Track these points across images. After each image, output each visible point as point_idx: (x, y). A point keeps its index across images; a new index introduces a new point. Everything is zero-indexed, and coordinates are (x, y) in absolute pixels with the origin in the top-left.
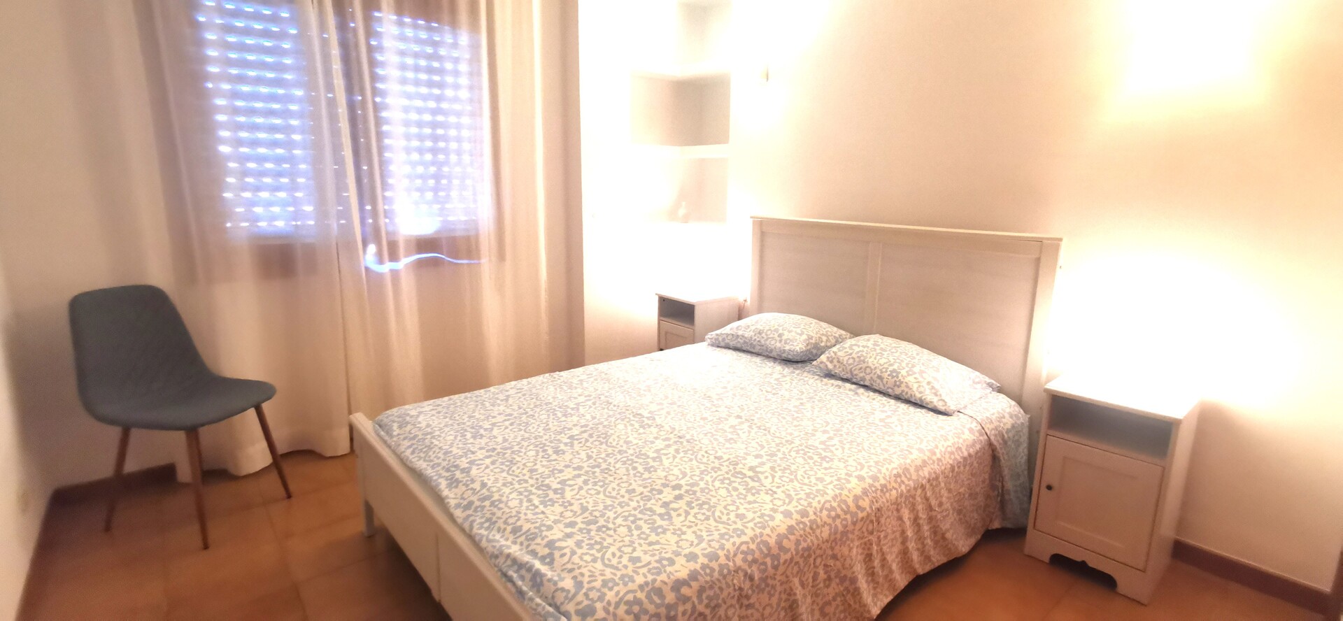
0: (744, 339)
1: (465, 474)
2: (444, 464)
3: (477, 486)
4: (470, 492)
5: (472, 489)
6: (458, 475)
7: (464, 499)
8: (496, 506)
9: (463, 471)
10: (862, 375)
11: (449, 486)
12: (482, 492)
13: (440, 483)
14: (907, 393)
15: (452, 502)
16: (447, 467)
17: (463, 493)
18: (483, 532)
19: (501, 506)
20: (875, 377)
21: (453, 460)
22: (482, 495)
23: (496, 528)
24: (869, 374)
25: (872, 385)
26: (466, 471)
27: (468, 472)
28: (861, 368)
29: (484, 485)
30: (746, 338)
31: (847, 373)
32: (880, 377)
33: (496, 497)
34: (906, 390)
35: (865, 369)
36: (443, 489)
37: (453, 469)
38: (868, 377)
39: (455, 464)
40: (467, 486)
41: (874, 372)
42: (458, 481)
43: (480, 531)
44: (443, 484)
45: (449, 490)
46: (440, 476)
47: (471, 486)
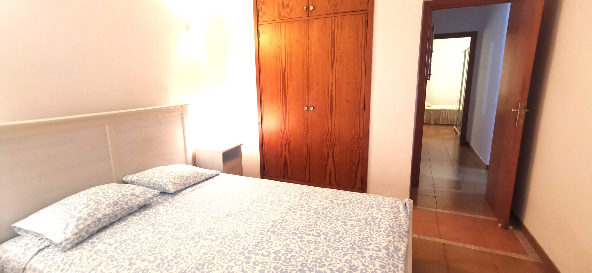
0: (108, 216)
1: (389, 247)
2: (391, 262)
3: (391, 238)
4: (396, 239)
5: (394, 239)
6: (392, 249)
7: (399, 240)
8: (394, 227)
9: (388, 249)
10: (188, 182)
11: (400, 250)
12: (391, 234)
13: (402, 254)
14: (207, 176)
15: (405, 244)
16: (392, 259)
17: (398, 242)
18: (405, 226)
19: (391, 225)
20: (193, 179)
21: (385, 259)
22: (393, 234)
23: (400, 224)
24: (190, 179)
25: (194, 182)
26: (387, 248)
27: (387, 246)
28: (185, 180)
29: (388, 236)
30: (109, 215)
31: (182, 186)
32: (195, 177)
33: (389, 229)
34: (206, 175)
35: (187, 179)
36: (403, 251)
37: (390, 255)
38: (191, 181)
39: (387, 256)
40: (393, 241)
41: (191, 177)
42: (395, 247)
43: (406, 228)
44: (401, 253)
45: (401, 249)
46: (399, 258)
47: (393, 240)
